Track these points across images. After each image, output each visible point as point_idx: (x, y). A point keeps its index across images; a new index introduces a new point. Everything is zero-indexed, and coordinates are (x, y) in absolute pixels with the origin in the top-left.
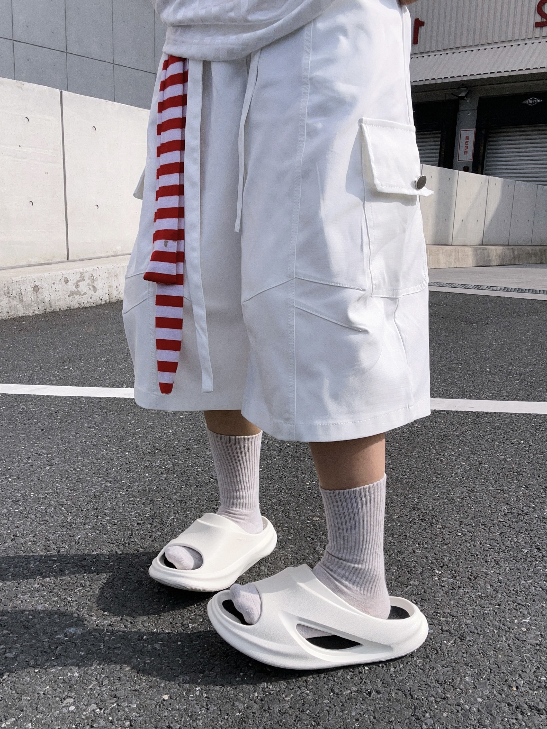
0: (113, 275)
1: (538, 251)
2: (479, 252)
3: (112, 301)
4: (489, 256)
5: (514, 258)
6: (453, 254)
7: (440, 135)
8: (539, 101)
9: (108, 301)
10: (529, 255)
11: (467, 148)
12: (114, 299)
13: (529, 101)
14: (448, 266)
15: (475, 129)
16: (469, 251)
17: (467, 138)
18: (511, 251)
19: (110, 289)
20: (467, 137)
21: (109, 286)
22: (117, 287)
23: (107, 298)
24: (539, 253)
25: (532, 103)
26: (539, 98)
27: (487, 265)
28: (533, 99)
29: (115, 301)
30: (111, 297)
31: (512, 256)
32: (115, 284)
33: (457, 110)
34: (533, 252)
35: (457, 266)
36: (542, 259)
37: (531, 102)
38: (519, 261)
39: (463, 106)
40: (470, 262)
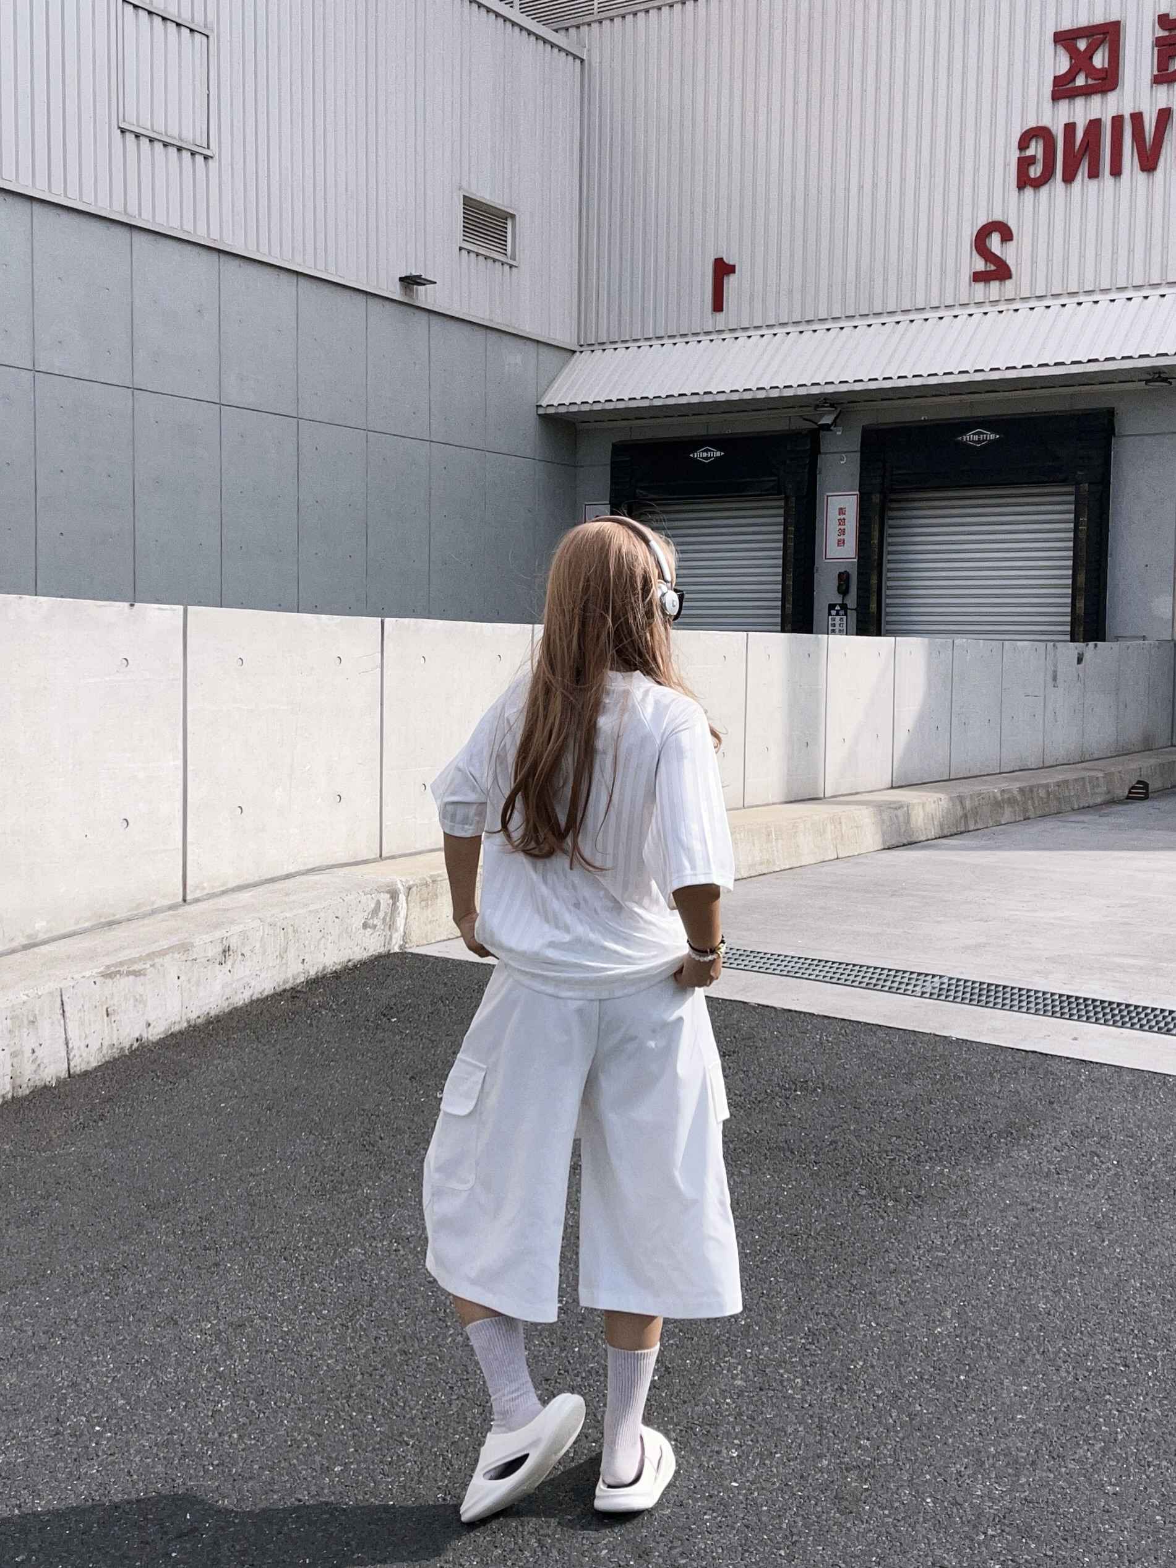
0: (25, 1022)
1: (1015, 792)
2: (885, 816)
3: (20, 1093)
4: (908, 821)
5: (965, 816)
6: (830, 828)
7: (782, 503)
8: (992, 437)
9: (10, 1096)
10: (997, 805)
11: (843, 532)
12: (24, 1086)
13: (970, 437)
14: (821, 859)
15: (858, 493)
16: (865, 817)
17: (842, 511)
18: (958, 802)
19: (15, 1060)
20: (841, 509)
21: (14, 1055)
22: (33, 1051)
23: (8, 1087)
24: (1019, 798)
25: (979, 441)
26: (993, 431)
27: (905, 842)
28: (979, 433)
29: (28, 1092)
30: (18, 1082)
31: (960, 812)
32: (29, 1043)
33: (815, 452)
34: (1006, 796)
35: (840, 856)
36: (1025, 810)
37: (976, 438)
38: (976, 822)
39: (828, 443)
40: (870, 838)
